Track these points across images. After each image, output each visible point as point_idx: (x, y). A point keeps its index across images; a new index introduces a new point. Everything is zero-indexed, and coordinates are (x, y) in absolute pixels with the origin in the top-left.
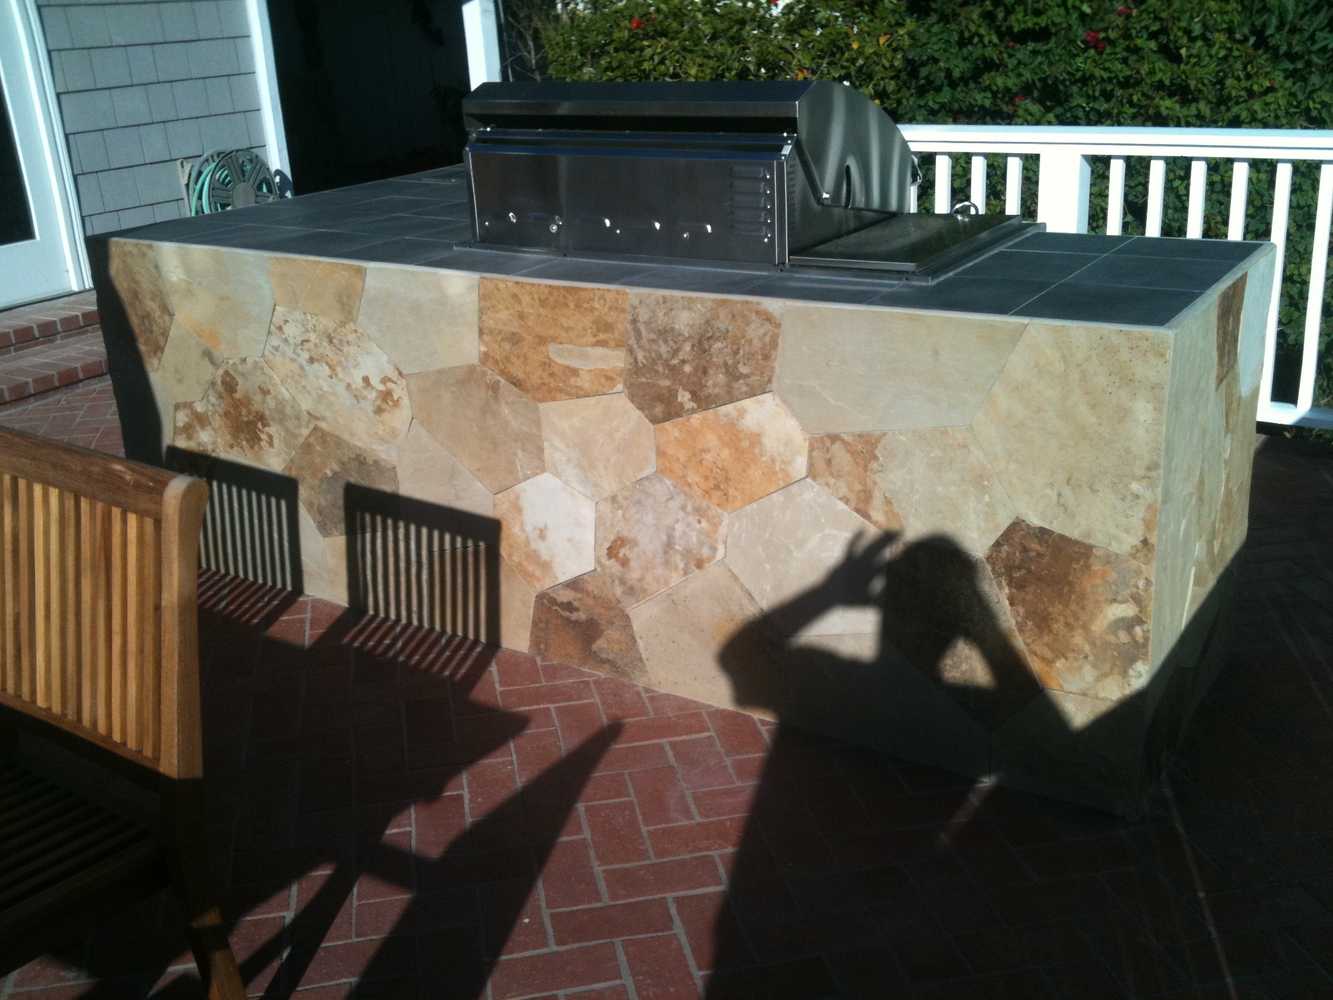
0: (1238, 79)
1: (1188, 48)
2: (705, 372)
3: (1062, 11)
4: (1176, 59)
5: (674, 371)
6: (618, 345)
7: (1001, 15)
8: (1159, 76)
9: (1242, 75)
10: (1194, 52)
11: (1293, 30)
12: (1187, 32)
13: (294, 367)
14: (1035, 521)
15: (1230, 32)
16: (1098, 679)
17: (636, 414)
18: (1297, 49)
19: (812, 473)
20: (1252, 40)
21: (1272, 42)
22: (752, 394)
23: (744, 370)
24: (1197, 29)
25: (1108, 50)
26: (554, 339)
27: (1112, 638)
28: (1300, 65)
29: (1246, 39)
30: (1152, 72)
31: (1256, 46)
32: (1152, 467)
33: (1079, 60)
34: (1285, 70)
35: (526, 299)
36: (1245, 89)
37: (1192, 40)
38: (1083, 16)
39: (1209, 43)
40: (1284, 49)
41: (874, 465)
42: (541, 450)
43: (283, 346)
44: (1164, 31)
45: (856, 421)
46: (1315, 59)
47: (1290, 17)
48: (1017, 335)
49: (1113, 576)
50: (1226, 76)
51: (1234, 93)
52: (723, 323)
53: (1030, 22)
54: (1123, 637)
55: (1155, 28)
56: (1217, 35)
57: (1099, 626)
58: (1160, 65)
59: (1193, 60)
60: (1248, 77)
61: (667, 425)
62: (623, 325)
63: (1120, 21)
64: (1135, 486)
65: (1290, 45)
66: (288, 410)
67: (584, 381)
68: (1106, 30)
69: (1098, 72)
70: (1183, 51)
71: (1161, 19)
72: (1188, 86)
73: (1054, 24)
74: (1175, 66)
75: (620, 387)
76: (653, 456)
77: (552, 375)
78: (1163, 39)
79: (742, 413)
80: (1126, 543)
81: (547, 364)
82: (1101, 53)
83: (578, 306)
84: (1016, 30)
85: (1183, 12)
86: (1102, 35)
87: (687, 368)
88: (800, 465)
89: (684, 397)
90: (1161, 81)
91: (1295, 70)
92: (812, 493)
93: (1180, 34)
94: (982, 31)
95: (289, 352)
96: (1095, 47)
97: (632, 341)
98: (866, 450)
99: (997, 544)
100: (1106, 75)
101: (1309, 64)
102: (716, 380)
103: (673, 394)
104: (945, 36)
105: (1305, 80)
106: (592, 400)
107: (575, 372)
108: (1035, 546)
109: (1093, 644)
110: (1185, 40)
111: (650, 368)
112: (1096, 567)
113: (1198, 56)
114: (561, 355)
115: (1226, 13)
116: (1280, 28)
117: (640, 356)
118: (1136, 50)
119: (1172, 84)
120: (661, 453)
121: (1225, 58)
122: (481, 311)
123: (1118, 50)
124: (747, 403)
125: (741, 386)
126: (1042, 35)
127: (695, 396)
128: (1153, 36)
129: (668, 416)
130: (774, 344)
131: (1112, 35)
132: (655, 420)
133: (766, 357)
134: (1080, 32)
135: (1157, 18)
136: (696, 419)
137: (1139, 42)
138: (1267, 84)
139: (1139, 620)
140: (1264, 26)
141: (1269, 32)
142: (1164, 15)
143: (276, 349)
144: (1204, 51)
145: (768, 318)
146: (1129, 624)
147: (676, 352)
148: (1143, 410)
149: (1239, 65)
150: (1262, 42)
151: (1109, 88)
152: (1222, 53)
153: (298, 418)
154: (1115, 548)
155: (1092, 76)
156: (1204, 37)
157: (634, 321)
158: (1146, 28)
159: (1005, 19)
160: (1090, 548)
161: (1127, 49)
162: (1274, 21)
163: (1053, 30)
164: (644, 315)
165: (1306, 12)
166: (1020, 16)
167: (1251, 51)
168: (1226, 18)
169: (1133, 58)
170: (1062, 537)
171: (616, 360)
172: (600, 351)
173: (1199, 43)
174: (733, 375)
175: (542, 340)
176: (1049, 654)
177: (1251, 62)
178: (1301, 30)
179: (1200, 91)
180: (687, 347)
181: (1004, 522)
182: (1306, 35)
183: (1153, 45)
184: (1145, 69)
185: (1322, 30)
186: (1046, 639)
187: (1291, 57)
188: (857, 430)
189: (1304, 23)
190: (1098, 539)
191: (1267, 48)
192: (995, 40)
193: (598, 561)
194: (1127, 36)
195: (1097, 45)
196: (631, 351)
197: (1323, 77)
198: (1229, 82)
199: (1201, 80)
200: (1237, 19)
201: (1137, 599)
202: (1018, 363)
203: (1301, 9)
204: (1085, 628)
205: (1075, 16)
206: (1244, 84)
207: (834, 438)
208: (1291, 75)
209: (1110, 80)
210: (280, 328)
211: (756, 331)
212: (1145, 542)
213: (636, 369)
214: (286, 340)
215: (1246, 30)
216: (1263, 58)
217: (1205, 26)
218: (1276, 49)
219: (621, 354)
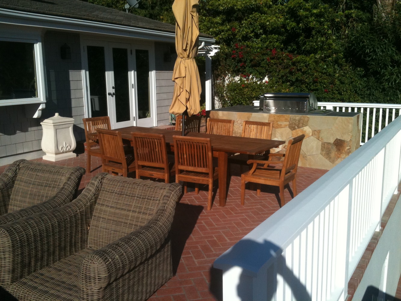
0: (352, 98)
1: (343, 93)
2: (299, 124)
3: (320, 86)
4: (341, 95)
5: (295, 124)
6: (288, 121)
7: (309, 86)
8: (338, 97)
9: (353, 98)
10: (345, 93)
11: (361, 90)
12: (343, 90)
13: (239, 127)
14: (339, 138)
15: (351, 90)
16: (346, 156)
17: (289, 129)
18: (362, 93)
19: (312, 135)
20: (354, 92)
21: (358, 92)
22: (305, 126)
23: (304, 123)
24: (345, 90)
25: (329, 93)
26: (279, 121)
27: (347, 151)
28: (363, 96)
29: (353, 92)
30: (337, 97)
31: (355, 93)
32: (351, 131)
33: (324, 94)
34: (360, 97)
35: (276, 116)
36: (354, 100)
37: (344, 91)
38: (324, 87)
39: (347, 92)
40: (360, 93)
41: (320, 133)
42: (275, 135)
43: (237, 124)
44: (339, 90)
45: (318, 128)
46: (365, 95)
47: (361, 88)
48: (337, 118)
49: (347, 144)
50: (350, 98)
51: (352, 101)
52: (302, 118)
53: (315, 88)
54: (348, 151)
55: (337, 89)
56: (348, 91)
57: (346, 150)
58: (338, 96)
59: (344, 95)
60: (354, 98)
61: (294, 131)
62: (289, 119)
63: (331, 88)
64: (350, 134)
65: (361, 93)
66: (236, 132)
67: (283, 126)
68: (329, 89)
69: (327, 97)
70: (342, 93)
71: (339, 88)
72: (344, 99)
73: (319, 88)
74: (341, 96)
75: (288, 126)
76: (291, 134)
77: (278, 125)
78: (339, 91)
79: (304, 129)
80: (348, 140)
81: (278, 124)
82: (327, 93)
83: (283, 117)
84: (312, 89)
85: (342, 87)
86: (328, 90)
87: (297, 124)
88: (311, 134)
89: (296, 127)
90: (339, 98)
91: (362, 97)
92: (312, 137)
93: (342, 90)
94: (305, 89)
95: (238, 125)
96: (326, 92)
97: (290, 121)
98: (319, 132)
99: (334, 141)
100: (328, 97)
101: (364, 96)
102: (301, 125)
103: (295, 127)
104: (298, 90)
105: (364, 99)
106: (283, 128)
107: (281, 125)
108: (339, 141)
109: (345, 152)
110: (343, 91)
111: (292, 124)
112: (345, 143)
113: (345, 94)
114: (279, 123)
115: (350, 87)
116: (359, 90)
117: (291, 122)
118: (334, 93)
119: (341, 99)
120: (292, 134)
121: (350, 95)
122: (269, 118)
123: (331, 93)
124: (305, 127)
125: (304, 125)
126: (317, 90)
127: (298, 127)
128: (337, 91)
129: (294, 130)
130: (308, 120)
131: (330, 90)
132: (292, 130)
133: (307, 122)
134: (324, 90)
135: (338, 88)
136: (297, 130)
137: (335, 92)
138: (357, 99)
139: (350, 149)
140: (356, 90)
141: (357, 91)
142: (339, 87)
143: (236, 124)
144: (346, 93)
145: (308, 117)
146: (349, 149)
147: (296, 122)
148: (350, 126)
149: (352, 96)
150: (356, 92)
151: (329, 99)
152: (349, 94)
153: (238, 133)
154: (348, 141)
155: (326, 97)
156: (346, 91)
157: (290, 118)
158: (336, 89)
159: (310, 87)
160: (345, 141)
161: (332, 93)
162: (358, 89)
163: (319, 89)
164: (292, 118)
165: (363, 88)
166: (313, 87)
167: (354, 94)
168: (350, 88)
169: (333, 94)
170: (342, 140)
171: (287, 123)
172: (285, 122)
173: (345, 92)
174: (303, 124)
175: (277, 121)
176: (340, 154)
177: (354, 95)
178: (363, 91)
179: (346, 100)
180: (297, 121)
181: (335, 139)
182: (364, 91)
183: (337, 92)
184: (336, 96)
185: (366, 91)
186: (340, 152)
187: (361, 95)
188: (318, 129)
189: (363, 89)
190: (346, 140)
191: (357, 93)
192: (308, 91)
193: (282, 149)
194: (332, 90)
195: (327, 92)
196: (289, 122)
197: (367, 98)
198: (351, 99)
199: (346, 98)
200: (352, 88)
201: (350, 146)
202: (337, 121)
203: (362, 87)
204: (344, 150)
205: (323, 87)
206: (353, 99)
207: (315, 131)
208: (361, 98)
209: (329, 98)
210: (237, 122)
211: (306, 119)
212: (351, 140)
213: (290, 124)
214: (238, 123)
215: (353, 90)
216: (356, 95)
217: (346, 89)
218: (359, 93)
219: (288, 122)
